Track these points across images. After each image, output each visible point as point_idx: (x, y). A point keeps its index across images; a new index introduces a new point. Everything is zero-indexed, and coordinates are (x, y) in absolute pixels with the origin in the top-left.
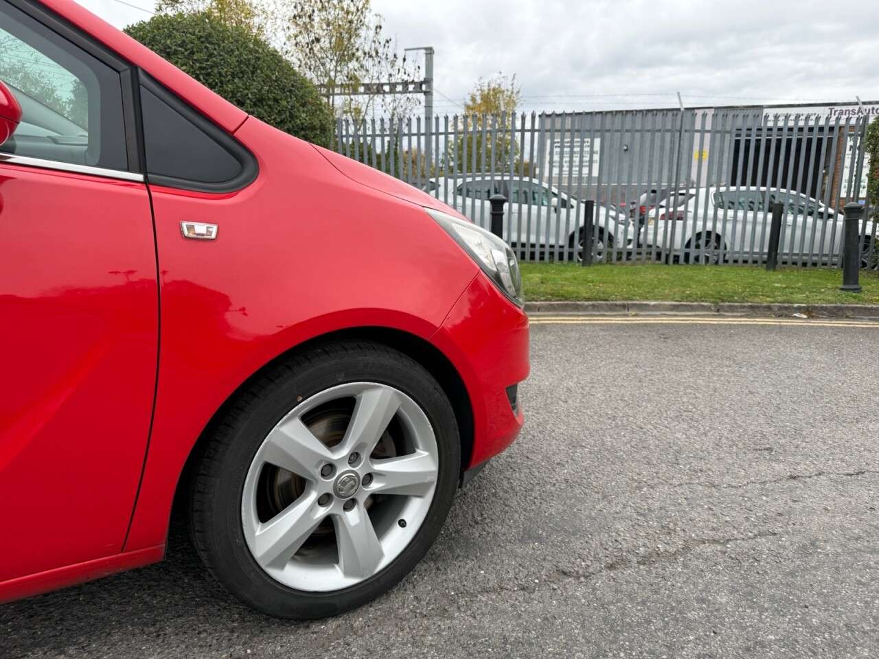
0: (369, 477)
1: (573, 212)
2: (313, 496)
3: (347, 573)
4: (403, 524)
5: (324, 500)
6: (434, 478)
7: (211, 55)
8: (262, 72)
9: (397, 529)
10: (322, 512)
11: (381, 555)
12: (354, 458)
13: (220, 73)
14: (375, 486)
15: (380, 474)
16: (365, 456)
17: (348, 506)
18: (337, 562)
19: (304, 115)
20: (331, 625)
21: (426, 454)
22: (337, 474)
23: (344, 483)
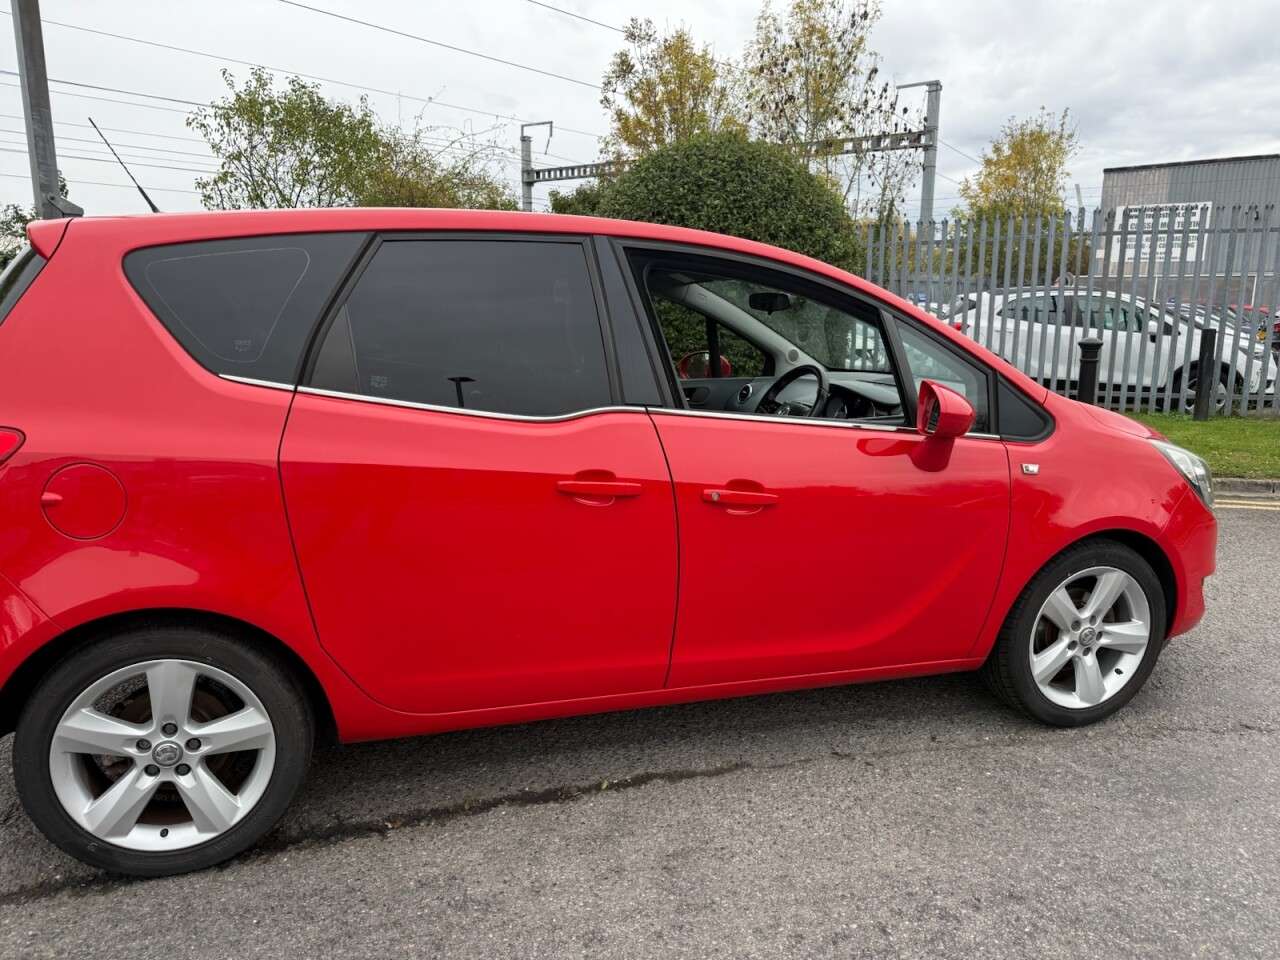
0: (1100, 635)
1: (1182, 340)
2: (1065, 641)
3: (1082, 699)
4: (1119, 672)
5: (1072, 645)
6: (1146, 642)
7: (743, 183)
8: (796, 197)
9: (1113, 674)
10: (1070, 653)
11: (1104, 691)
12: (1093, 619)
13: (753, 204)
14: (1104, 641)
15: (1108, 633)
16: (1099, 620)
17: (1087, 651)
18: (1074, 691)
19: (838, 243)
20: (1071, 733)
21: (1141, 623)
22: (1082, 628)
23: (1086, 635)
